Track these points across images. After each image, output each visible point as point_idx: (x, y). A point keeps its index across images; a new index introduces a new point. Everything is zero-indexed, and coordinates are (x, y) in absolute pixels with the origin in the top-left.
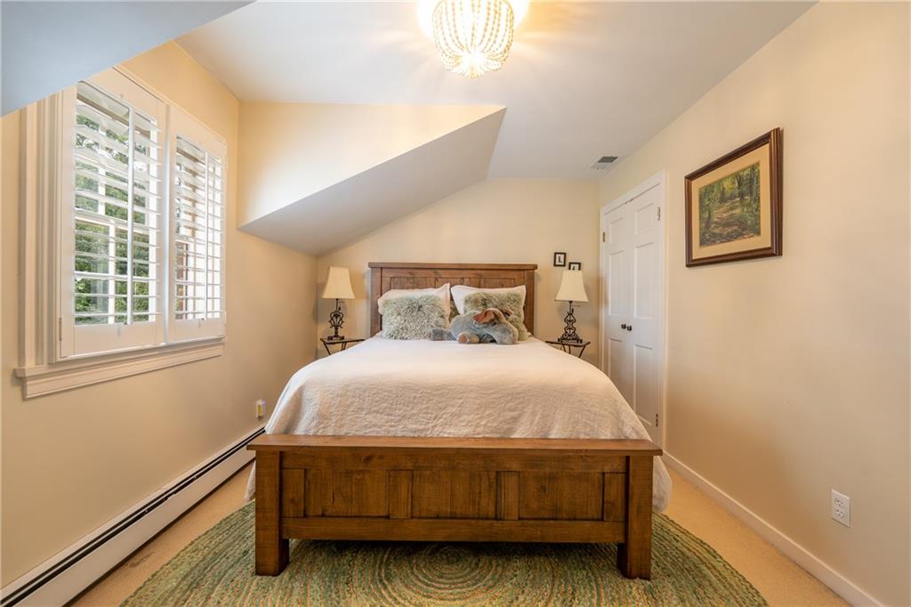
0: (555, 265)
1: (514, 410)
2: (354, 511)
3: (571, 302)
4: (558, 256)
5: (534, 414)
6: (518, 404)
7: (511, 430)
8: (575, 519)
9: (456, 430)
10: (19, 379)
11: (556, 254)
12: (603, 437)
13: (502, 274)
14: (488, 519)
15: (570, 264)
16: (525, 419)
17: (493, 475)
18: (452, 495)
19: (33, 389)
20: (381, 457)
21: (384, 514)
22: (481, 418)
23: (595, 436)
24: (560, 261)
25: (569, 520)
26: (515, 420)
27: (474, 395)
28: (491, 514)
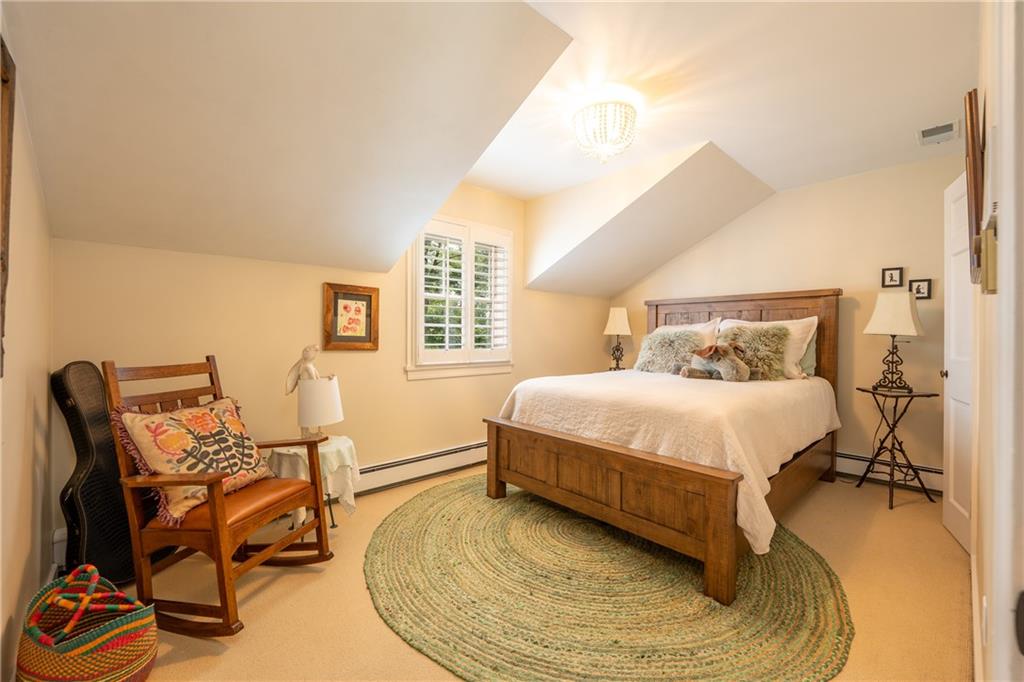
0: (884, 286)
1: (632, 426)
2: (530, 473)
3: (894, 337)
4: (888, 273)
5: (647, 431)
6: (636, 421)
7: (629, 442)
8: (664, 525)
9: (591, 433)
10: (406, 372)
11: (884, 270)
12: (702, 463)
13: (791, 304)
14: (601, 503)
15: (911, 282)
16: (640, 435)
17: (604, 470)
18: (580, 478)
19: (411, 376)
20: (541, 441)
21: (543, 479)
22: (608, 428)
23: (696, 462)
24: (892, 280)
25: (659, 524)
26: (633, 434)
27: (605, 410)
28: (604, 500)
